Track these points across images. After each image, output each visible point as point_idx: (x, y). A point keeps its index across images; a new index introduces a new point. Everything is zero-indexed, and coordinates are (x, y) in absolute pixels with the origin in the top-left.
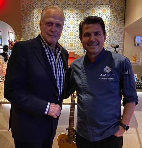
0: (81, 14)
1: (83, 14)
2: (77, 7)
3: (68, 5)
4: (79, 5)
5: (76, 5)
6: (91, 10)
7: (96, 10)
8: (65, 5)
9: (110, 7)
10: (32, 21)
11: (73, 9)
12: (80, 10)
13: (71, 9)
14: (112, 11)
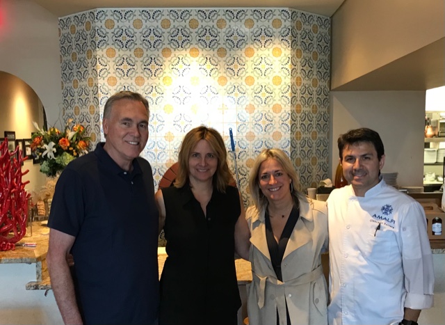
0: (220, 58)
1: (224, 59)
2: (208, 42)
3: (184, 38)
4: (212, 38)
5: (204, 38)
6: (244, 50)
7: (255, 50)
8: (176, 38)
9: (290, 42)
10: (90, 76)
11: (196, 46)
12: (216, 50)
13: (192, 46)
14: (297, 52)
